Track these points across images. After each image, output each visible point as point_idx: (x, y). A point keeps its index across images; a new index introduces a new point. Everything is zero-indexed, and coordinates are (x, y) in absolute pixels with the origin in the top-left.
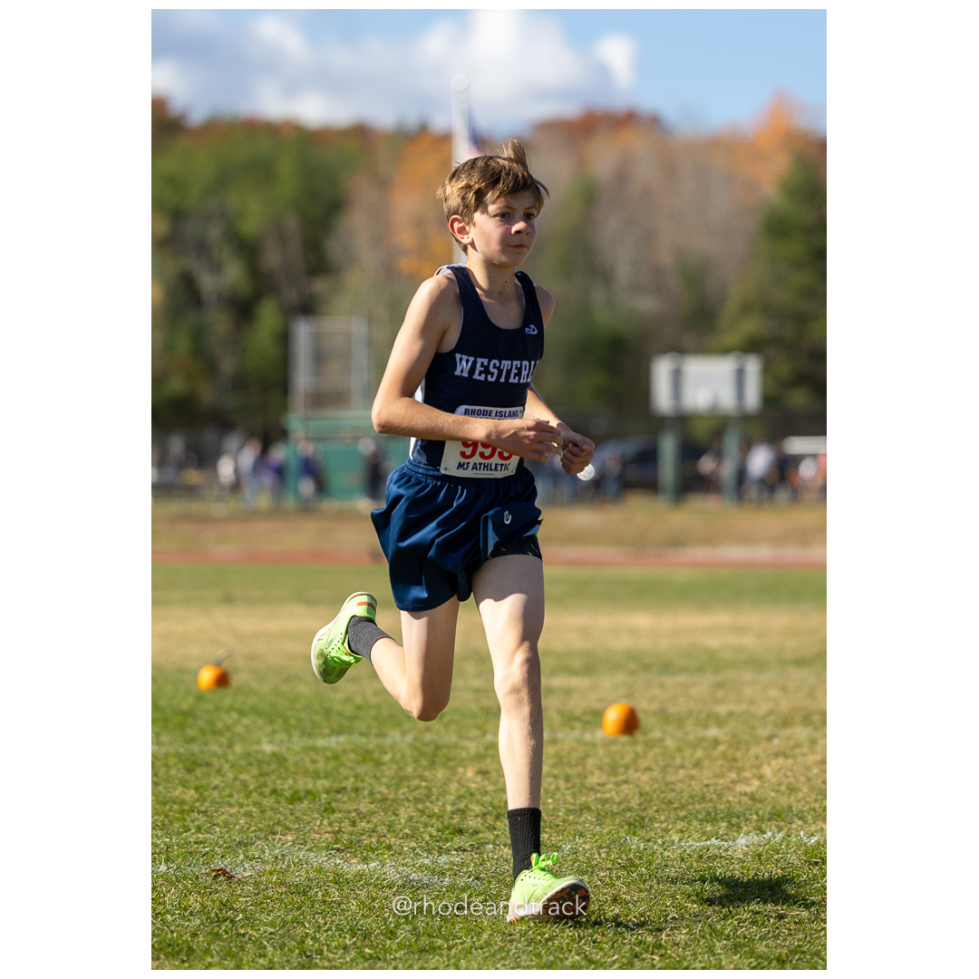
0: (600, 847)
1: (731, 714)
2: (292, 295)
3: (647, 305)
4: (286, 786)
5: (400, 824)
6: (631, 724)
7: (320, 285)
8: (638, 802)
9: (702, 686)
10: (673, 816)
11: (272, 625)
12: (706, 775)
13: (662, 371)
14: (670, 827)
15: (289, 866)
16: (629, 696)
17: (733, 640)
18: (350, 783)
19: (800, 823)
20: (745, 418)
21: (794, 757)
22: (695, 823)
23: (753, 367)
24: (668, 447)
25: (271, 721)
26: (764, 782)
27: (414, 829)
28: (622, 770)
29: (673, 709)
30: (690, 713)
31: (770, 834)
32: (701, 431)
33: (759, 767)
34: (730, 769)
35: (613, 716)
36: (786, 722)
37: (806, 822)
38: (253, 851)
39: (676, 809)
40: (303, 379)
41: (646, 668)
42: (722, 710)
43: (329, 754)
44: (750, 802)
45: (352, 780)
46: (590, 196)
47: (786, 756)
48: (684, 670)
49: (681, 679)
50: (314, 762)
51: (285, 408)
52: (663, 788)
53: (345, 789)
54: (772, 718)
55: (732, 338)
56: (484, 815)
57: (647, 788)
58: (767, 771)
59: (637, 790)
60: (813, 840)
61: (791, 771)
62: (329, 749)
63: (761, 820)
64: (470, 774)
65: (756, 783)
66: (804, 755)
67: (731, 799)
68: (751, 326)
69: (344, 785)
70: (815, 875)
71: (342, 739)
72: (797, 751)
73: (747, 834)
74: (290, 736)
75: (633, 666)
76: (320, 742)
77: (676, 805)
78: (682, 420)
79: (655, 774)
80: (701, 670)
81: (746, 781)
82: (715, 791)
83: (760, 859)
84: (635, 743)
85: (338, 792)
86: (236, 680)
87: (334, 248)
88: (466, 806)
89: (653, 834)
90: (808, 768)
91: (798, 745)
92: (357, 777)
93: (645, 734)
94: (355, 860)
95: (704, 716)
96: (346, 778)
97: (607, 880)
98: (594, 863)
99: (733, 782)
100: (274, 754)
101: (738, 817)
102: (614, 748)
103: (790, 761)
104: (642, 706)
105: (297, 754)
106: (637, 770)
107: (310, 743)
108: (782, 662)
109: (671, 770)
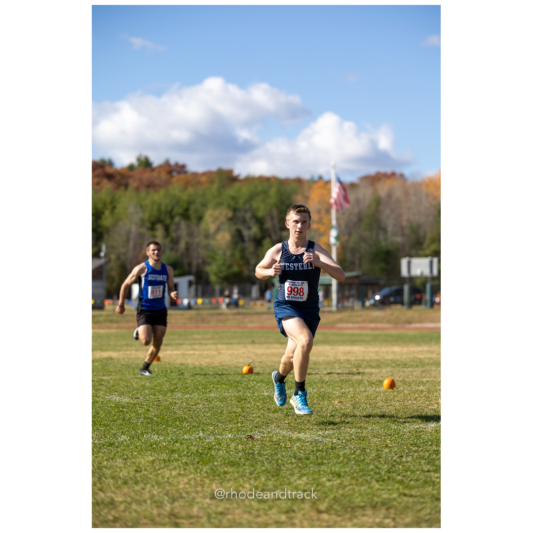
0: (381, 428)
1: (428, 381)
2: (275, 237)
3: (399, 239)
6: (392, 385)
8: (395, 412)
9: (418, 372)
11: (268, 351)
13: (404, 262)
15: (273, 435)
17: (429, 355)
20: (433, 279)
23: (435, 261)
24: (406, 288)
32: (418, 283)
34: (427, 400)
35: (386, 382)
38: (261, 430)
42: (425, 380)
44: (434, 412)
46: (378, 202)
48: (412, 366)
49: (410, 369)
55: (428, 252)
57: (398, 407)
64: (336, 403)
65: (436, 405)
67: (427, 411)
68: (435, 246)
73: (433, 423)
75: (393, 365)
77: (408, 413)
78: (411, 279)
79: (401, 402)
81: (432, 405)
82: (422, 408)
83: (437, 432)
86: (255, 371)
88: (335, 414)
89: (400, 424)
94: (296, 433)
97: (384, 439)
99: (428, 405)
100: (268, 396)
104: (396, 379)
109: (406, 401)
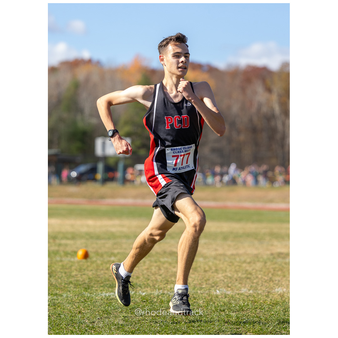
0: (75, 295)
1: (118, 253)
3: (94, 121)
6: (86, 256)
8: (88, 281)
9: (109, 244)
10: (99, 285)
13: (99, 142)
14: (98, 289)
16: (86, 247)
17: (120, 229)
19: (140, 288)
20: (125, 158)
22: (106, 288)
24: (100, 167)
28: (83, 270)
29: (100, 251)
30: (105, 252)
32: (111, 162)
35: (81, 253)
41: (92, 237)
42: (116, 251)
46: (77, 86)
48: (104, 238)
49: (103, 241)
52: (96, 276)
55: (121, 132)
59: (88, 277)
60: (144, 294)
70: (144, 305)
75: (87, 237)
78: (105, 158)
79: (94, 272)
80: (109, 238)
84: (87, 262)
89: (92, 291)
90: (143, 271)
93: (91, 259)
95: (110, 253)
102: (81, 263)
104: (90, 250)
106: (88, 271)
109: (99, 271)
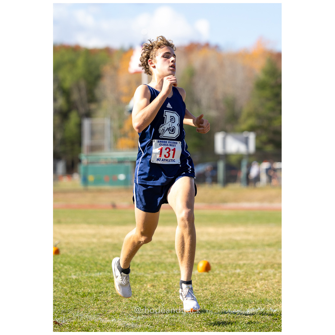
1: (244, 264)
2: (82, 110)
3: (213, 114)
4: (81, 291)
5: (123, 305)
7: (93, 106)
8: (210, 297)
9: (234, 254)
10: (223, 302)
11: (75, 232)
12: (236, 287)
13: (219, 138)
14: (223, 306)
15: (82, 321)
16: (207, 258)
17: (245, 237)
18: (104, 290)
19: (270, 304)
20: (249, 156)
21: (268, 280)
22: (232, 304)
23: (252, 137)
24: (221, 166)
25: (76, 267)
26: (257, 289)
27: (128, 307)
28: (204, 285)
29: (223, 263)
30: (230, 264)
31: (259, 309)
32: (233, 160)
33: (255, 284)
34: (244, 284)
35: (201, 265)
36: (265, 267)
37: (272, 304)
38: (69, 315)
39: (224, 299)
40: (86, 141)
41: (214, 247)
42: (241, 263)
43: (97, 279)
44: (252, 297)
45: (105, 289)
46: (192, 74)
47: (265, 280)
48: (227, 248)
49: (226, 251)
50: (91, 282)
51: (80, 151)
52: (220, 292)
53: (103, 292)
54: (259, 266)
55: (244, 126)
56: (154, 301)
57: (214, 292)
58: (258, 285)
59: (210, 292)
60: (275, 311)
61: (267, 285)
62: (96, 277)
63: (256, 303)
64: (148, 287)
65: (254, 290)
66: (271, 279)
67: (245, 296)
68: (251, 121)
69: (102, 291)
70: (276, 324)
71: (101, 274)
72: (269, 278)
73: (251, 308)
74: (82, 273)
75: (208, 247)
76: (93, 275)
77: (224, 298)
78: (226, 156)
79: (217, 286)
80: (233, 248)
81: (250, 289)
82: (239, 293)
83: (255, 318)
84: (209, 275)
85: (100, 293)
86: (62, 252)
87: (98, 93)
88: (147, 298)
89: (216, 309)
90: (273, 284)
91: (270, 276)
92: (107, 287)
93: (213, 272)
94: (106, 318)
95: (234, 265)
96: (103, 288)
97: (200, 325)
98: (195, 319)
99: (245, 289)
100: (76, 279)
101: (247, 302)
102: (201, 277)
103: (266, 282)
104: (212, 261)
105: (85, 279)
106: (210, 285)
107: (90, 275)
108: (263, 245)
109: (222, 285)
